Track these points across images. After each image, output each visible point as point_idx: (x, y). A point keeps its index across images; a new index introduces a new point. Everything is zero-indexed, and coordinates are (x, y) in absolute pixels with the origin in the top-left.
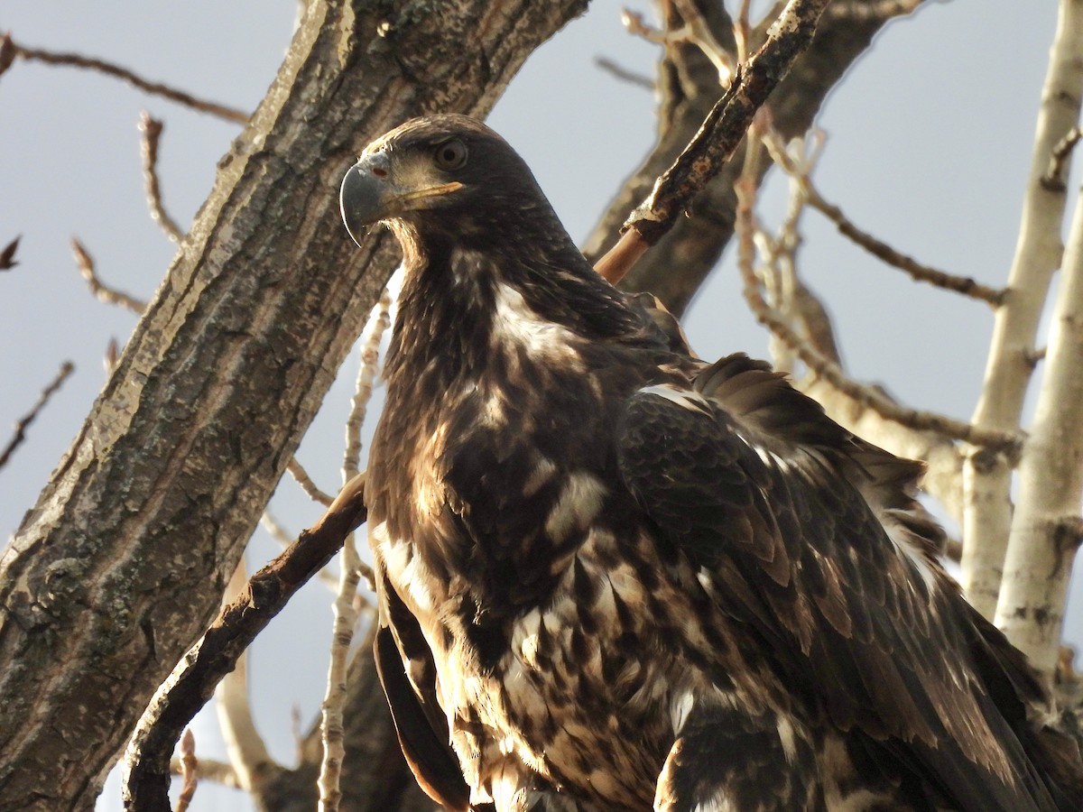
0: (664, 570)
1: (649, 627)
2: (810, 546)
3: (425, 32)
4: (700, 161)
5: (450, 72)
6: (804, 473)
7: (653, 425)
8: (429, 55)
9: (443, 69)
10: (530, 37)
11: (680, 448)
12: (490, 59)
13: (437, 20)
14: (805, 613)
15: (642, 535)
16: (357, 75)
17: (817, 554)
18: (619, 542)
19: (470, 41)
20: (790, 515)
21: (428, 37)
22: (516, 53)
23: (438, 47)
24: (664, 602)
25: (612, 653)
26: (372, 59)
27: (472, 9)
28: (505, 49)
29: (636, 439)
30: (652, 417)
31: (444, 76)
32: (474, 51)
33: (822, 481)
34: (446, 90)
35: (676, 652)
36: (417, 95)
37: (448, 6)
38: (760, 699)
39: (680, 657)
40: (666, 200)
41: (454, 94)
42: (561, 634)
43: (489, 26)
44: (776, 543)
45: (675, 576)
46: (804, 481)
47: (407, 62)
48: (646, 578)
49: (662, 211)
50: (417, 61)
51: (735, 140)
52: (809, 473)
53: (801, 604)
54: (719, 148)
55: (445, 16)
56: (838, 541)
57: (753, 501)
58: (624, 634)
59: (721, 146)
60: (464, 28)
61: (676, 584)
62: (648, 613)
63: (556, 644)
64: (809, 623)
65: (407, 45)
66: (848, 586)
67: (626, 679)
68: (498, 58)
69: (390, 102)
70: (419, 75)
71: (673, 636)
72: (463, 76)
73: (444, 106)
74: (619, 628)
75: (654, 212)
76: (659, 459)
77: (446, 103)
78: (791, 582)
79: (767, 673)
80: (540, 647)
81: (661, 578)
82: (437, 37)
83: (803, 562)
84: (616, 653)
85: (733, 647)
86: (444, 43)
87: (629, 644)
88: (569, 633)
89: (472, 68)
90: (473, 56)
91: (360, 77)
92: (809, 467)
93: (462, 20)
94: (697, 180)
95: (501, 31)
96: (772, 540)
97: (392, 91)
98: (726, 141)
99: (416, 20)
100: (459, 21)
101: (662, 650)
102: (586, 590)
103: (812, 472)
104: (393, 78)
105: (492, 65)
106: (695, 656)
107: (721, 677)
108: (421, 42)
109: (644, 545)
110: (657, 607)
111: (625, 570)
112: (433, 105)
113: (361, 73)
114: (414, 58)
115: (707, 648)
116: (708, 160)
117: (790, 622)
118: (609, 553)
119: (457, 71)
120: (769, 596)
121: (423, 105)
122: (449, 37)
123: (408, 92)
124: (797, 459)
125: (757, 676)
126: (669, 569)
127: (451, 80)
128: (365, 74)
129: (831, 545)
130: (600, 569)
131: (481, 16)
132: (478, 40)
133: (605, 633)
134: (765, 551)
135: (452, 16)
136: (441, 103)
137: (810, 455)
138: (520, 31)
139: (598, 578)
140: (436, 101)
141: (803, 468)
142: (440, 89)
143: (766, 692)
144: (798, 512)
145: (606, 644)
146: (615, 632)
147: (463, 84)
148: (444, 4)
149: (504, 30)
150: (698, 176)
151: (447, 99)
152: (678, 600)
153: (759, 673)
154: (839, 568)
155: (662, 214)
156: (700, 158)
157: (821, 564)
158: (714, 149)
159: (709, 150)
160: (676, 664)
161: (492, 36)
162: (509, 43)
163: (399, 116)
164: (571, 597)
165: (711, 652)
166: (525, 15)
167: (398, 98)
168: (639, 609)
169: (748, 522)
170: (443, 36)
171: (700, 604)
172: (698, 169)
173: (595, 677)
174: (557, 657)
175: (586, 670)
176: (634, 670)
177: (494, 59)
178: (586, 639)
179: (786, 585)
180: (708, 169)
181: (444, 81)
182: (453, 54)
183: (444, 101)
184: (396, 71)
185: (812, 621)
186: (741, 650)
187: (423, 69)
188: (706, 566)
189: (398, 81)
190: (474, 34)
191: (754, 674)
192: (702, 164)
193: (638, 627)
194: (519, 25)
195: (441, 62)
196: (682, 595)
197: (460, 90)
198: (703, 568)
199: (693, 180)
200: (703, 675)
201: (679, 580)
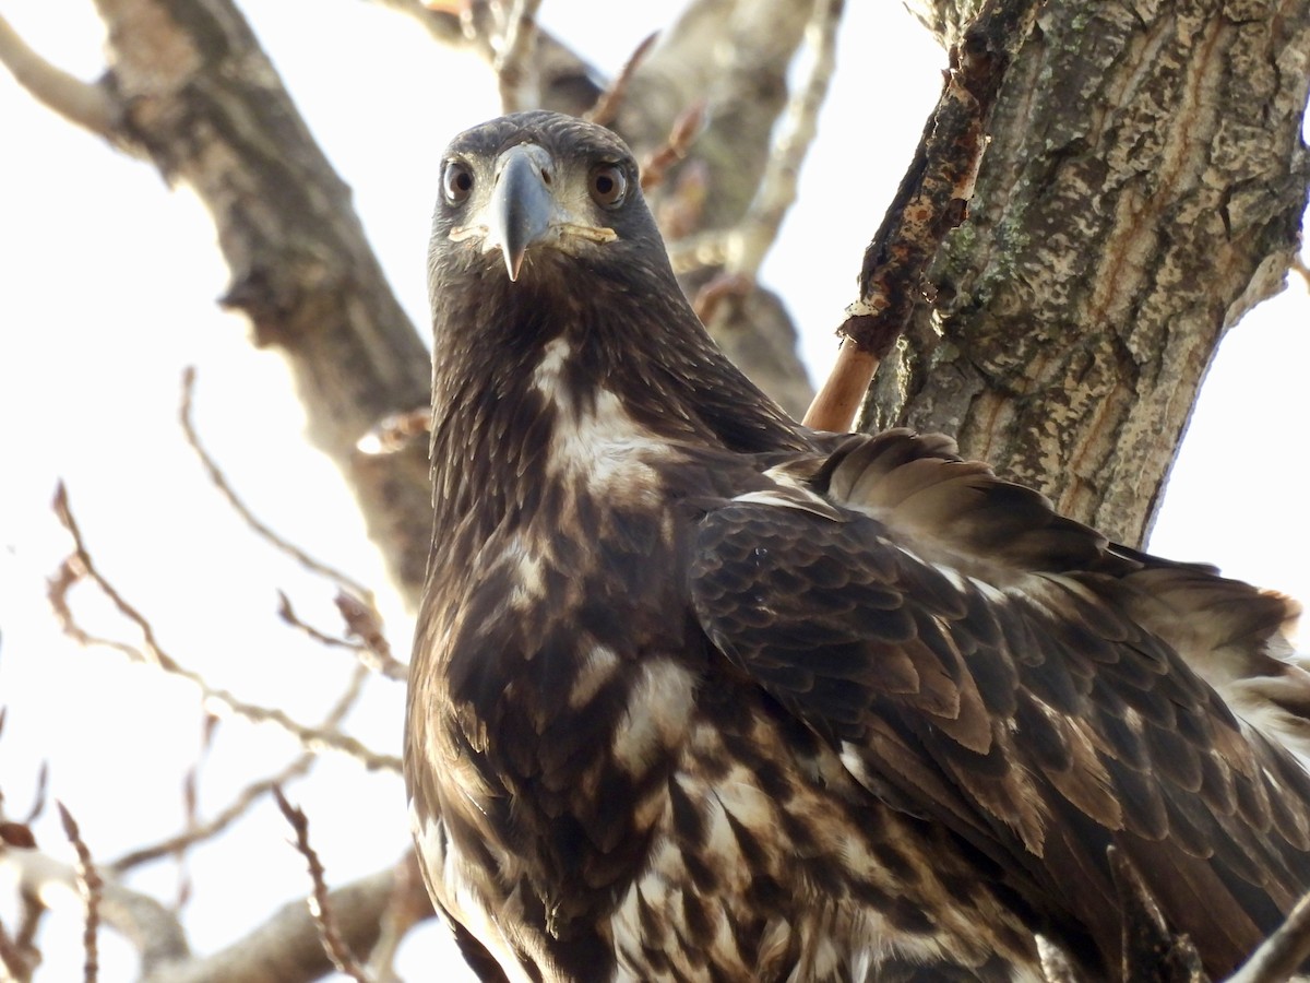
0: (796, 767)
1: (790, 862)
2: (1034, 698)
3: (1006, 313)
4: (913, 205)
5: (1063, 370)
6: (1036, 603)
7: (737, 537)
8: (1021, 350)
9: (1053, 368)
10: (1192, 296)
11: (782, 564)
12: (1128, 338)
13: (1023, 291)
14: (1027, 793)
15: (756, 719)
16: (926, 407)
17: (1048, 710)
18: (723, 735)
19: (1085, 318)
20: (997, 657)
21: (1013, 321)
22: (1175, 325)
23: (1032, 334)
24: (804, 817)
25: (743, 918)
26: (939, 376)
27: (1075, 266)
28: (1152, 322)
29: (710, 562)
30: (735, 526)
31: (1056, 378)
32: (1096, 331)
33: (1070, 612)
34: (1066, 401)
35: (837, 894)
36: (1019, 417)
37: (1037, 267)
38: (978, 942)
39: (846, 900)
40: (878, 277)
41: (1081, 404)
42: (668, 905)
43: (1113, 289)
44: (964, 691)
45: (815, 775)
46: (1035, 614)
47: (991, 367)
48: (771, 783)
49: (877, 296)
50: (1006, 363)
51: (964, 162)
52: (1046, 603)
53: (1018, 779)
54: (941, 179)
55: (1034, 285)
56: (1098, 695)
57: (915, 631)
58: (755, 879)
59: (943, 175)
60: (1068, 297)
61: (818, 786)
62: (783, 840)
63: (664, 924)
64: (1036, 806)
65: (985, 341)
66: (1114, 757)
67: (770, 954)
68: (1143, 336)
69: (983, 437)
70: (1015, 385)
71: (827, 870)
72: (1087, 372)
73: (1069, 426)
74: (746, 873)
75: (866, 300)
76: (750, 584)
77: (1073, 422)
78: (995, 747)
79: (990, 905)
80: (644, 935)
81: (793, 779)
82: (1027, 319)
83: (1019, 718)
84: (750, 916)
85: (925, 872)
86: (1041, 326)
87: (767, 895)
88: (678, 898)
89: (1098, 359)
90: (1095, 339)
91: (930, 410)
92: (1046, 595)
93: (1063, 285)
94: (916, 236)
95: (1135, 293)
96: (954, 687)
97: (983, 420)
98: (948, 165)
99: (985, 298)
100: (1058, 287)
101: (815, 894)
102: (690, 823)
103: (1052, 601)
104: (976, 397)
105: (1134, 349)
106: (868, 893)
107: (912, 917)
108: (1004, 331)
109: (762, 731)
110: (796, 828)
111: (739, 776)
112: (1050, 427)
113: (929, 401)
114: (1000, 359)
115: (883, 876)
116: (926, 200)
117: (1001, 808)
118: (712, 754)
119: (1074, 366)
120: (958, 772)
121: (1034, 430)
122: (1047, 314)
123: (1007, 415)
124: (1025, 585)
125: (972, 912)
126: (803, 762)
127: (1069, 382)
128: (935, 401)
129: (1084, 702)
130: (703, 785)
131: (1092, 272)
132: (1101, 314)
133: (729, 888)
134: (941, 703)
135: (1045, 282)
136: (1065, 424)
137: (1052, 581)
138: (1171, 289)
139: (703, 800)
140: (1055, 421)
141: (1034, 596)
142: (1054, 399)
143: (989, 934)
144: (1014, 652)
145: (732, 904)
146: (741, 880)
147: (1092, 387)
148: (1028, 265)
149: (1139, 290)
150: (916, 230)
151: (1072, 415)
152: (824, 810)
153: (974, 906)
154: (1097, 732)
155: (878, 302)
156: (913, 200)
157: (1057, 723)
158: (932, 181)
159: (924, 184)
160: (841, 913)
161: (1123, 304)
162: (1156, 309)
163: (999, 456)
164: (671, 840)
165: (892, 883)
166: (1169, 260)
167: (995, 428)
168: (770, 835)
169: (909, 663)
170: (1037, 315)
171: (861, 811)
172: (914, 219)
173: (730, 962)
174: (671, 945)
175: (714, 954)
176: (779, 936)
177: (1134, 338)
178: (703, 903)
179: (986, 752)
180: (930, 214)
181: (1056, 385)
182: (1063, 340)
183: (1068, 418)
184: (978, 385)
185: (1042, 804)
186: (938, 875)
187: (1017, 372)
188: (847, 740)
189: (986, 402)
190: (1090, 305)
191: (965, 908)
192: (918, 208)
193: (774, 867)
194: (1162, 277)
195: (1047, 358)
196: (829, 802)
197: (1089, 397)
198: (845, 745)
199: (909, 236)
200: (885, 918)
201: (821, 780)
